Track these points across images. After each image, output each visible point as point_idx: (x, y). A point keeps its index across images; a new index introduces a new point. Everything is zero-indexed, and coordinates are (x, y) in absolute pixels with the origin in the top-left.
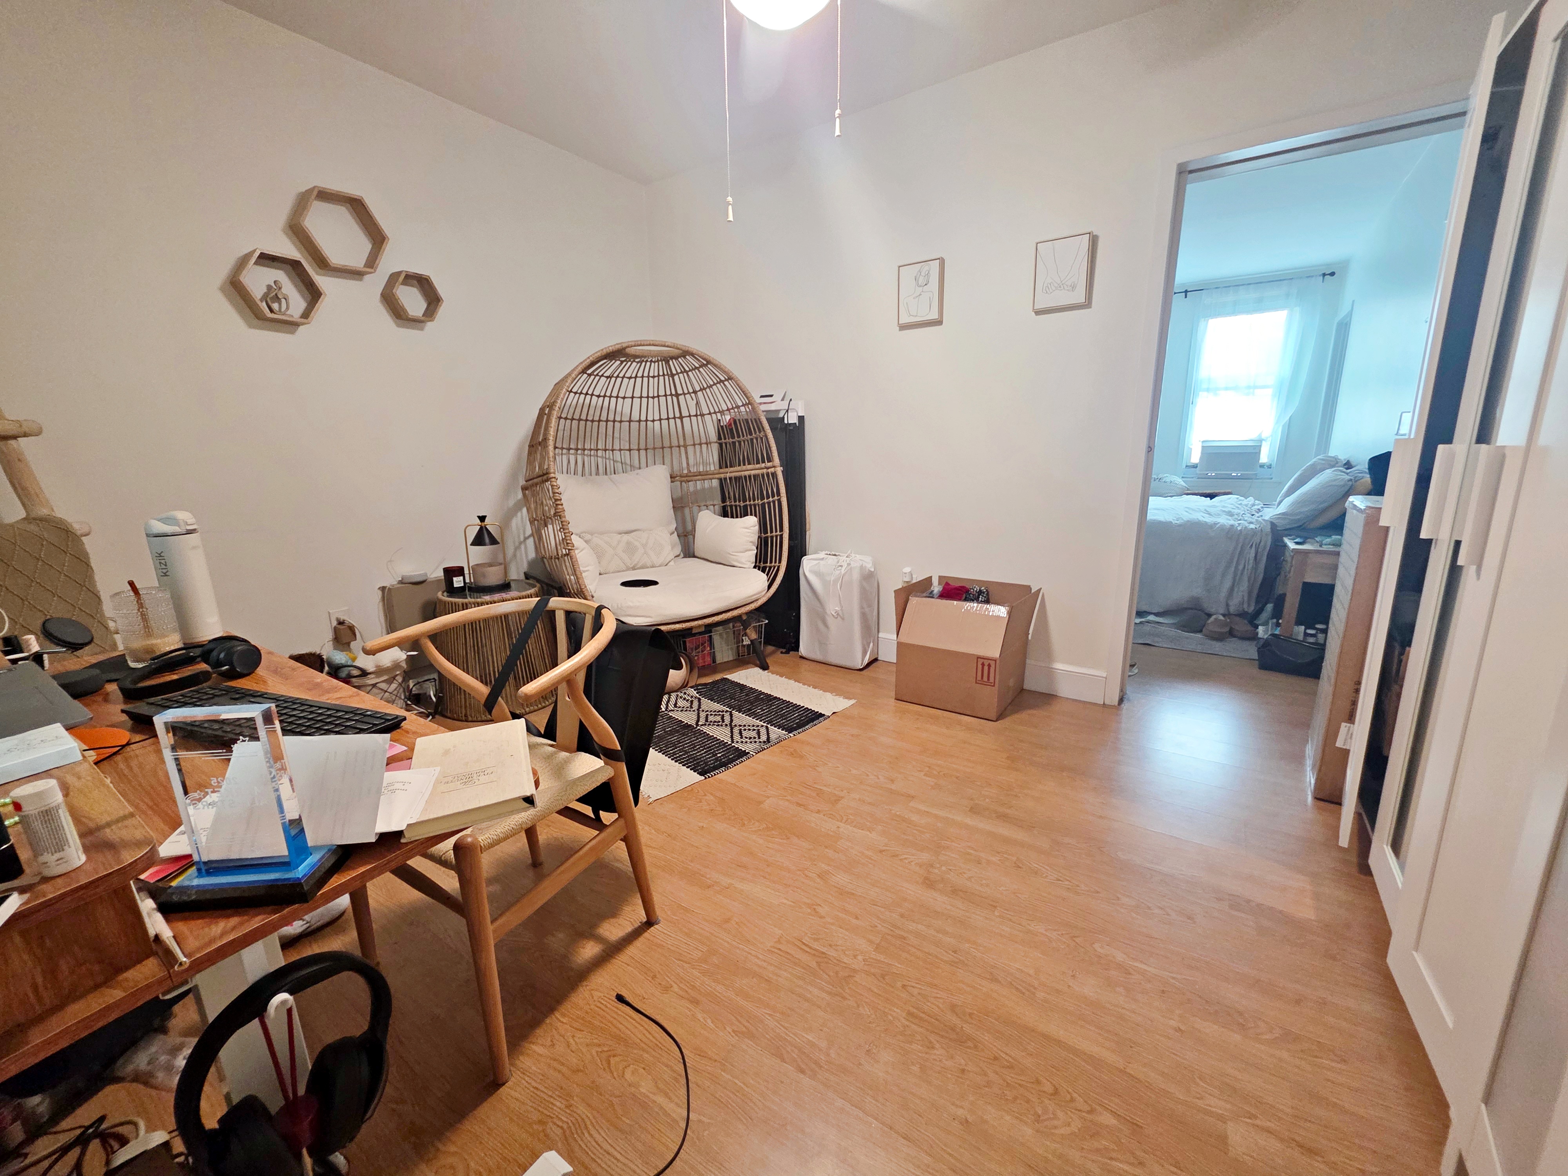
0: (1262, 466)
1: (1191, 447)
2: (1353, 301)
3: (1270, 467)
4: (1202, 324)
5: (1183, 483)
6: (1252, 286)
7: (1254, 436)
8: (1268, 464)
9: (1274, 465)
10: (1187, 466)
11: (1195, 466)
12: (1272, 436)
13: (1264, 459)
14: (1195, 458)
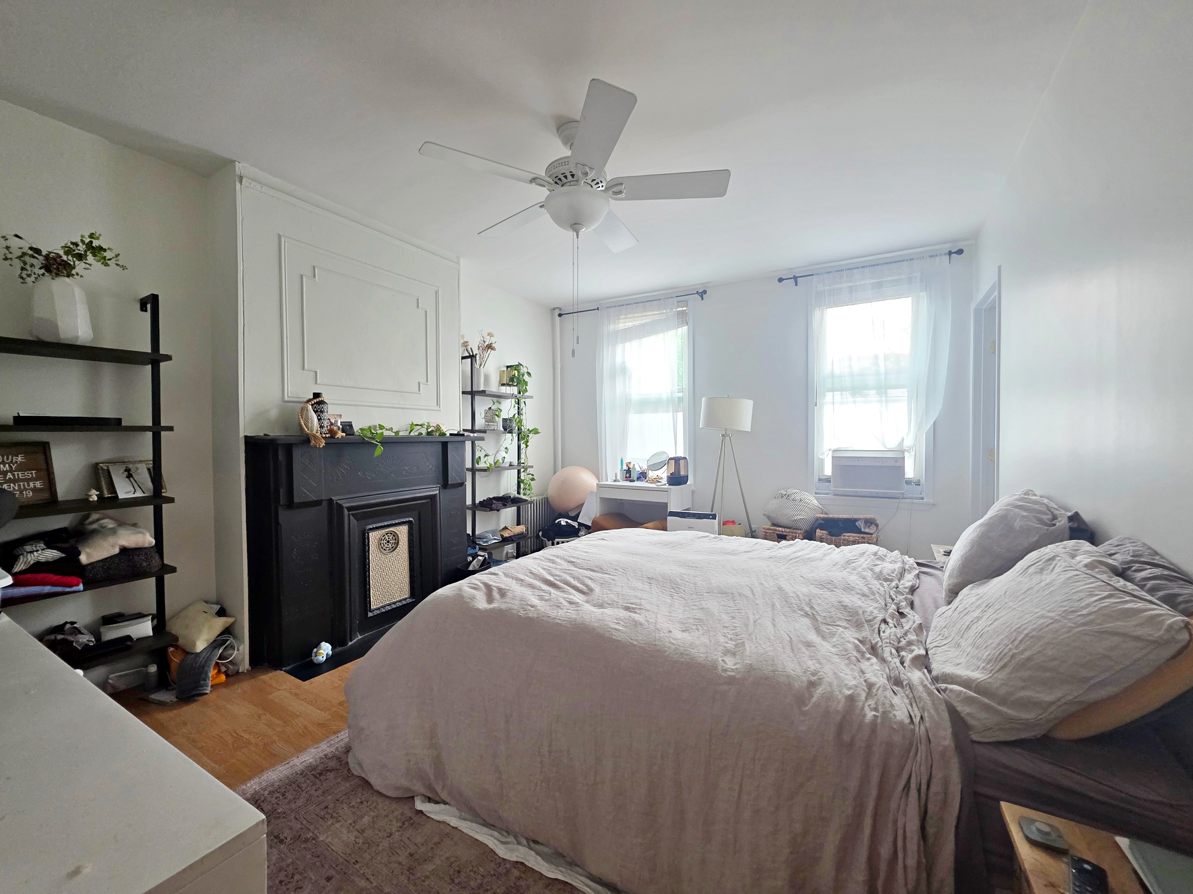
0: (909, 482)
1: (821, 457)
2: (1000, 267)
3: (918, 484)
4: (817, 314)
5: (815, 502)
6: (867, 270)
7: (892, 444)
8: (915, 480)
9: (923, 481)
10: (820, 480)
11: (828, 480)
12: (915, 445)
13: (910, 472)
14: (828, 471)
